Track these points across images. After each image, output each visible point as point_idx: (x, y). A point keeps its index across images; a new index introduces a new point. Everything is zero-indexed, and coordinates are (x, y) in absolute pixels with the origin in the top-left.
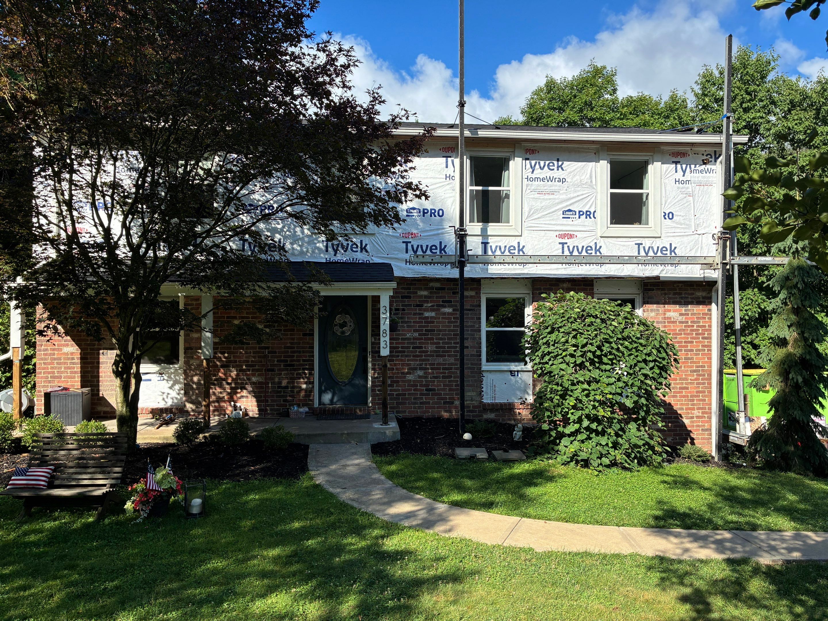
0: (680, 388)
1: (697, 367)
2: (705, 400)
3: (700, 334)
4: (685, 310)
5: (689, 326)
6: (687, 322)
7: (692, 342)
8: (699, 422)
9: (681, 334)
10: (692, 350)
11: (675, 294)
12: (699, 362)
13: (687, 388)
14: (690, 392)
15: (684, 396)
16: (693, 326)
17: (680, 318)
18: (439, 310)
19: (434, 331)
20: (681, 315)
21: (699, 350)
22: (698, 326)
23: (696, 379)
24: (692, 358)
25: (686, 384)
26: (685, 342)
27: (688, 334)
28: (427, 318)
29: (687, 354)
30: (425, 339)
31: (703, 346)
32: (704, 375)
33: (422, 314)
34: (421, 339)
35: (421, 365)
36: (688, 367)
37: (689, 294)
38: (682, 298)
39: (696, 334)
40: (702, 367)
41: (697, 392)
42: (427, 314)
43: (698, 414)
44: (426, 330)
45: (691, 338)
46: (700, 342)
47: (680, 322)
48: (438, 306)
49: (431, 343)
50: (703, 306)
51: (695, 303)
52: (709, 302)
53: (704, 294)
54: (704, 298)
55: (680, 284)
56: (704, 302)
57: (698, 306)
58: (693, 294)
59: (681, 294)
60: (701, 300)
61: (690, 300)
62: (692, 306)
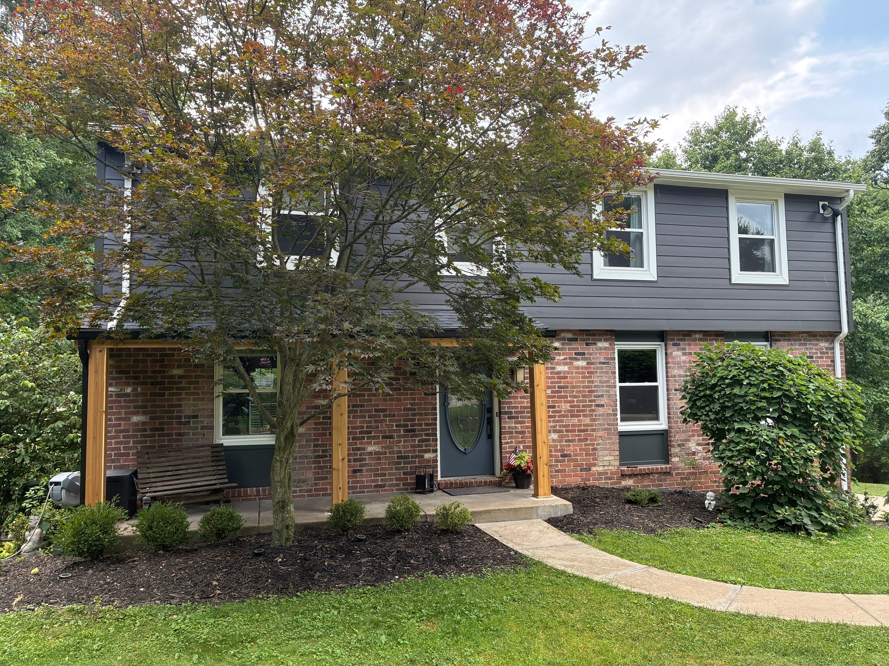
11: (800, 345)
18: (571, 364)
19: (567, 387)
28: (559, 373)
30: (559, 397)
33: (554, 368)
34: (554, 397)
35: (555, 427)
37: (813, 345)
38: (807, 349)
42: (559, 368)
44: (559, 387)
48: (571, 359)
49: (565, 402)
50: (827, 358)
51: (819, 355)
52: (833, 353)
53: (827, 345)
54: (827, 348)
55: (805, 335)
56: (827, 353)
57: (822, 357)
58: (816, 345)
59: (806, 345)
60: (824, 350)
61: (814, 351)
62: (817, 357)
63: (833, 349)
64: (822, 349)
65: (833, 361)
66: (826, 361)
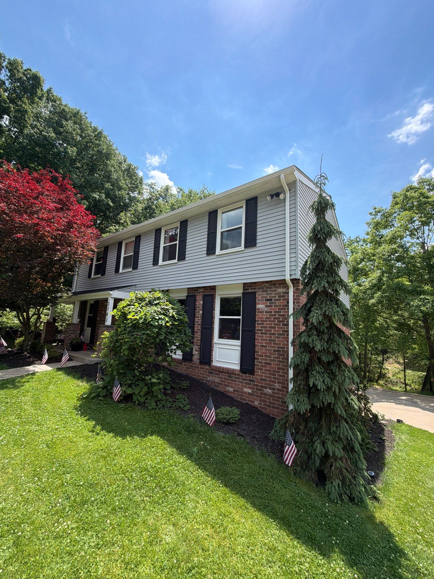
0: (265, 363)
1: (278, 348)
2: (284, 377)
3: (280, 321)
4: (270, 303)
5: (272, 315)
6: (271, 312)
7: (275, 328)
8: (279, 394)
9: (267, 321)
10: (275, 334)
11: (262, 291)
12: (280, 344)
13: (270, 364)
14: (273, 368)
15: (268, 370)
16: (276, 315)
17: (266, 309)
20: (267, 306)
21: (280, 334)
22: (279, 315)
23: (277, 358)
24: (275, 340)
25: (270, 360)
26: (269, 327)
27: (272, 321)
29: (271, 337)
31: (283, 331)
32: (284, 355)
36: (272, 347)
37: (273, 291)
38: (267, 294)
39: (278, 321)
40: (282, 348)
41: (278, 368)
43: (278, 387)
45: (274, 324)
46: (281, 328)
47: (266, 312)
50: (283, 300)
51: (277, 298)
52: (288, 296)
53: (284, 290)
54: (284, 293)
55: (267, 284)
56: (284, 296)
57: (279, 300)
58: (275, 291)
59: (267, 291)
60: (282, 295)
61: (273, 295)
62: (275, 300)
63: (288, 293)
64: (280, 293)
65: (288, 302)
66: (282, 302)
